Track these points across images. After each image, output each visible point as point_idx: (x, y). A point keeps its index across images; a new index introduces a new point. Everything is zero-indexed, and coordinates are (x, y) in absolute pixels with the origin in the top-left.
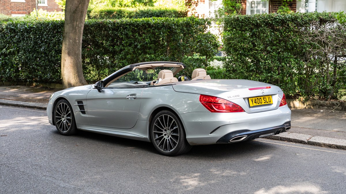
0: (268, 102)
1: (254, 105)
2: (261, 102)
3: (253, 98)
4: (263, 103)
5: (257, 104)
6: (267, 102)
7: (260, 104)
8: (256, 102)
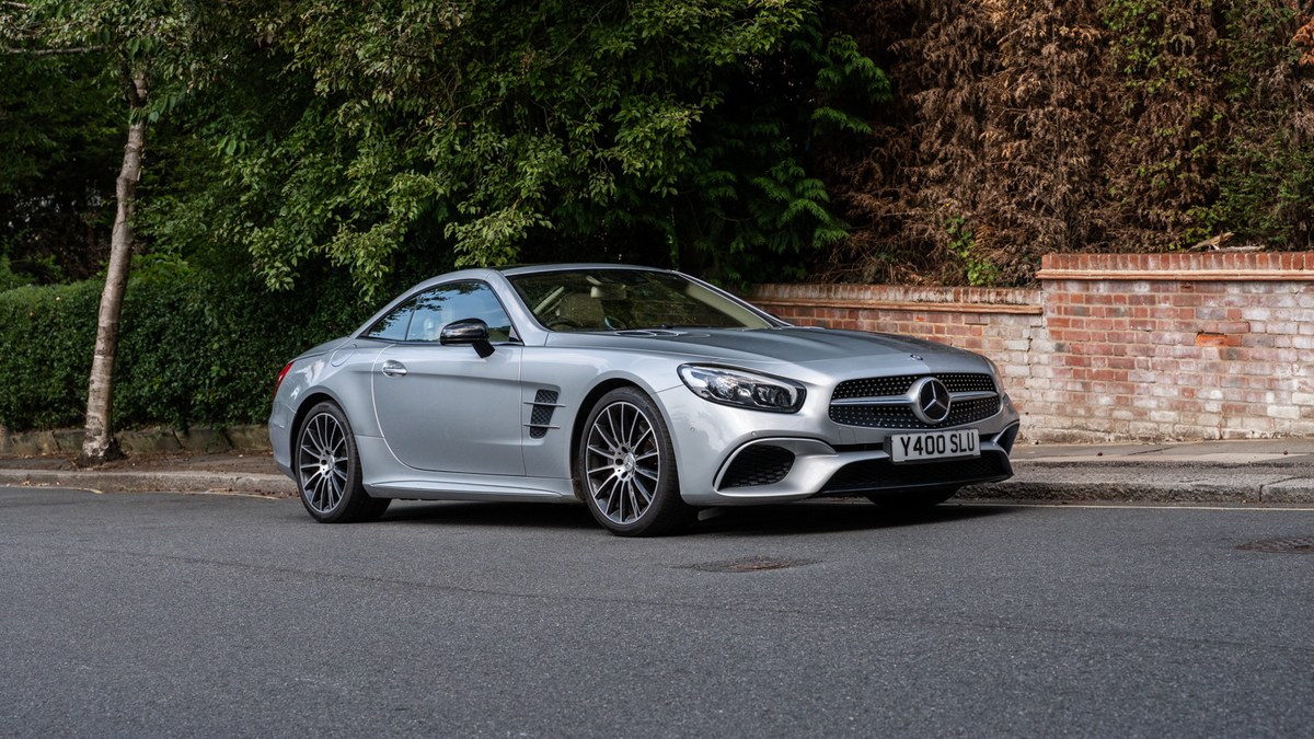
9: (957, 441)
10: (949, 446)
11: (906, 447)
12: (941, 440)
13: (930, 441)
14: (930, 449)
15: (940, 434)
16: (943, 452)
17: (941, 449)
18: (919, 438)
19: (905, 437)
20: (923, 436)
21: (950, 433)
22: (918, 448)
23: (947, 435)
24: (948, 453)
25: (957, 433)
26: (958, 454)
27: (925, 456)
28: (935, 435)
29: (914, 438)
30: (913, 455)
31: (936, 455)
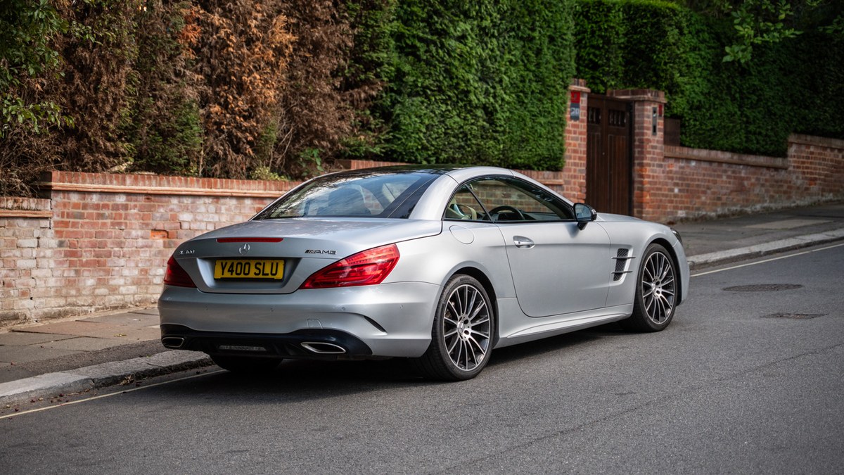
0: (267, 274)
1: (224, 276)
2: (246, 272)
3: (227, 261)
4: (252, 275)
5: (234, 276)
6: (264, 274)
7: (242, 276)
8: (232, 271)
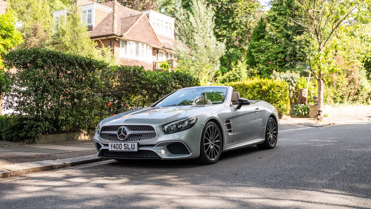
9: (127, 146)
10: (123, 147)
11: (112, 146)
12: (120, 145)
13: (117, 145)
14: (117, 148)
15: (120, 143)
16: (121, 149)
17: (120, 148)
18: (115, 144)
19: (112, 143)
20: (116, 144)
21: (124, 144)
22: (114, 147)
23: (123, 144)
24: (123, 149)
25: (127, 144)
26: (127, 150)
27: (116, 150)
28: (119, 144)
29: (113, 144)
30: (113, 149)
31: (119, 150)
